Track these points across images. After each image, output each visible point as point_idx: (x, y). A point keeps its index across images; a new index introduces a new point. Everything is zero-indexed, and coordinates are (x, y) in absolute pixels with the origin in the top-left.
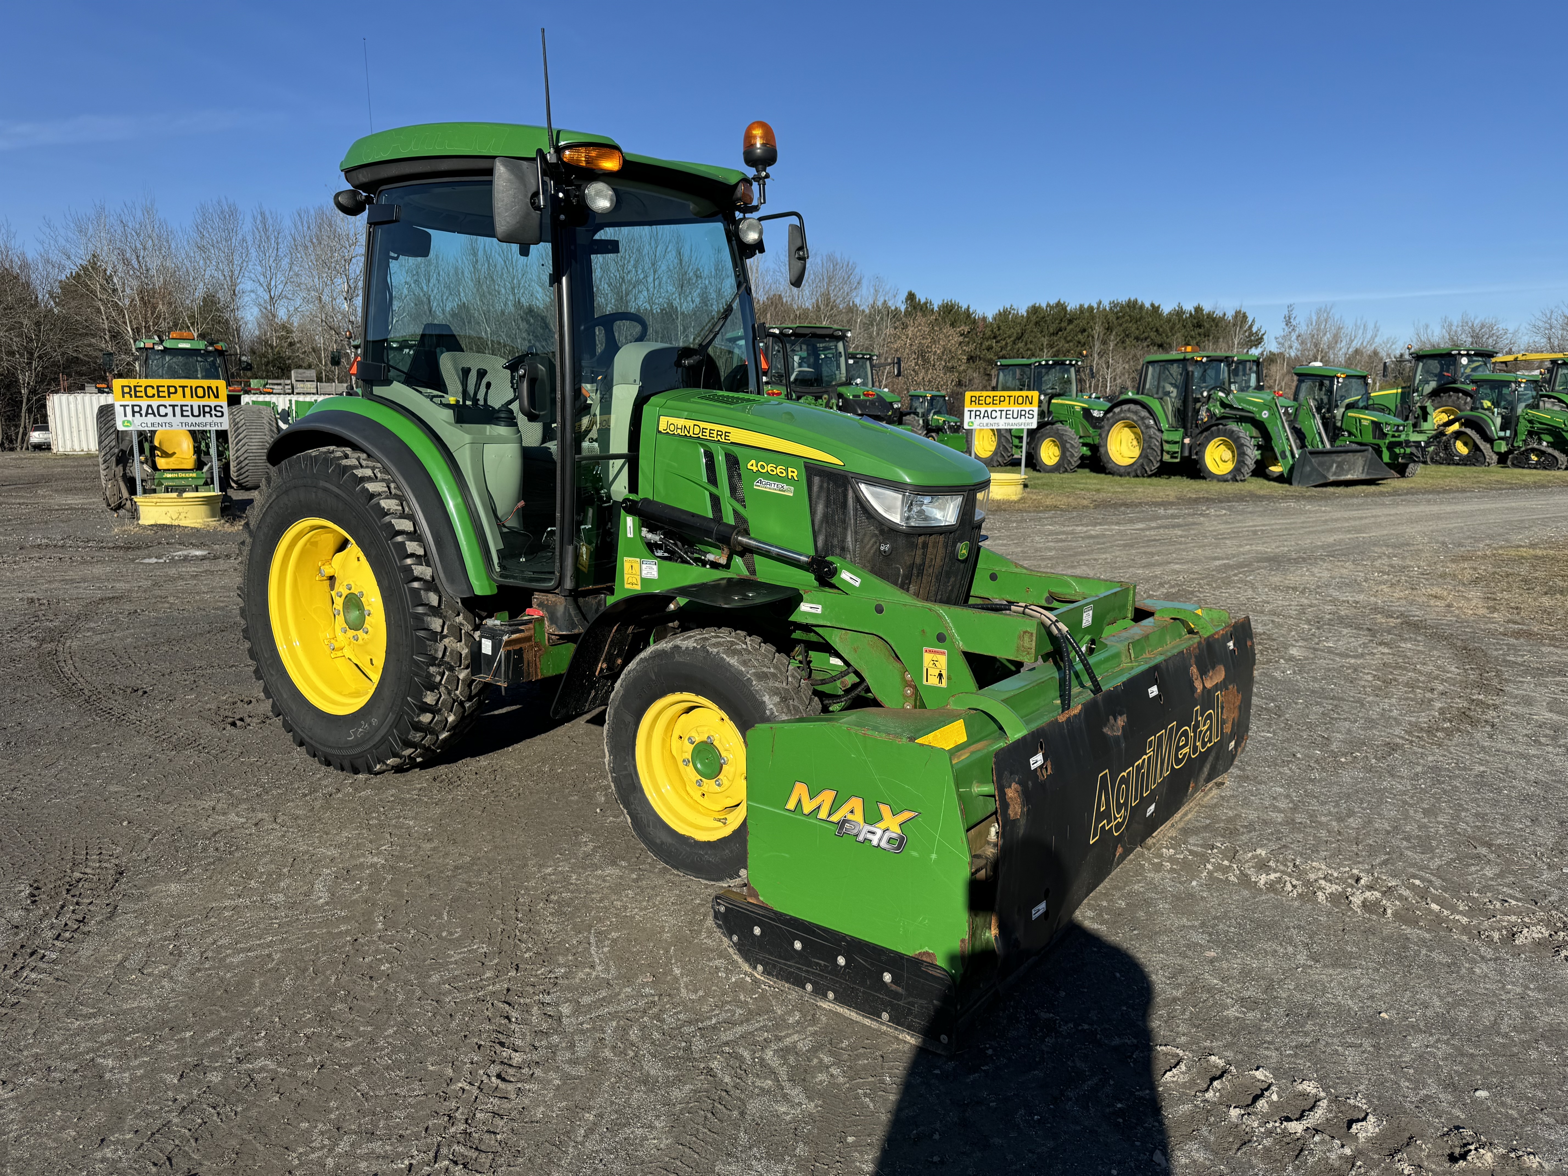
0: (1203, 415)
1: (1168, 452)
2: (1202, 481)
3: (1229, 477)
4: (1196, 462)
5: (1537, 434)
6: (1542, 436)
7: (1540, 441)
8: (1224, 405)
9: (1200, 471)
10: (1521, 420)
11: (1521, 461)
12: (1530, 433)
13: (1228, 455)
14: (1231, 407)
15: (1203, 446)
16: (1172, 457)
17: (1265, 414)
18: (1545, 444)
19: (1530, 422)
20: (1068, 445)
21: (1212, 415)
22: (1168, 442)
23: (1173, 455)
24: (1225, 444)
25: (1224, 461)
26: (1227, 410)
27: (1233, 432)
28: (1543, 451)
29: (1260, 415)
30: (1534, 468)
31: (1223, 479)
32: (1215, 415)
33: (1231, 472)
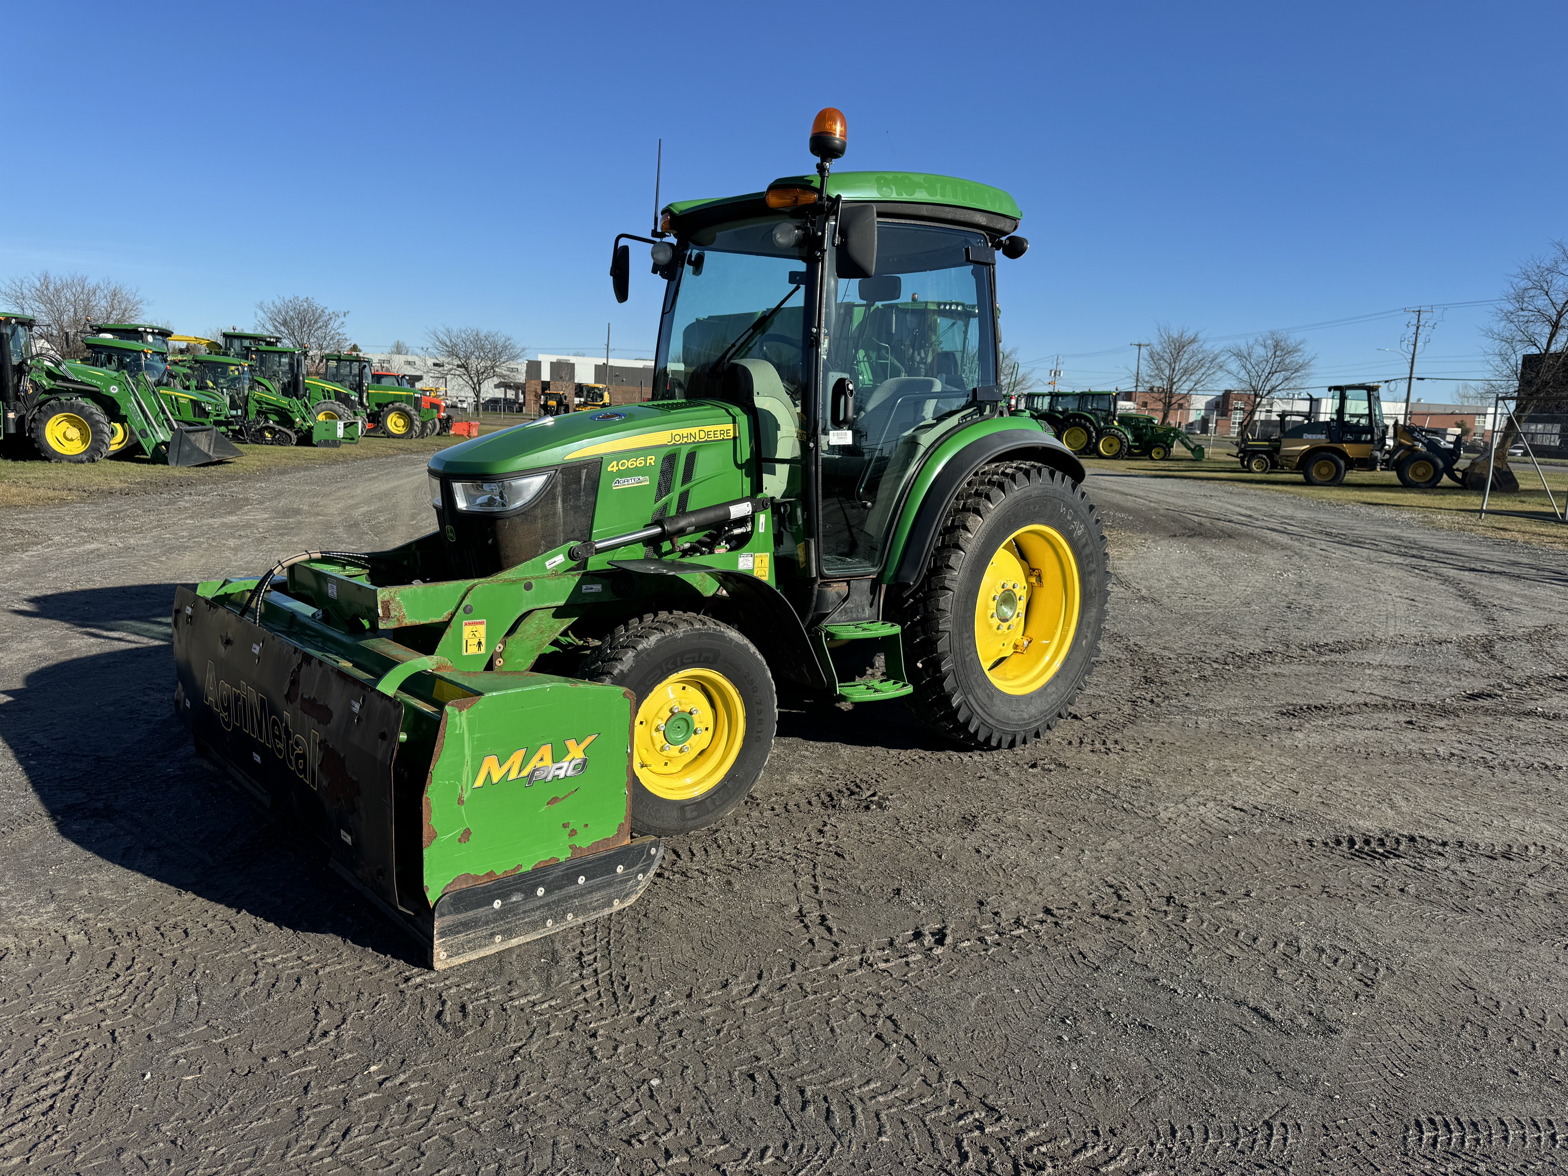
0: (27, 385)
2: (47, 464)
3: (85, 457)
4: (32, 441)
5: (264, 413)
6: (269, 415)
7: (267, 419)
9: (39, 451)
10: (250, 399)
11: (258, 438)
12: (259, 413)
13: (74, 433)
15: (40, 422)
17: (114, 390)
18: (271, 422)
21: (37, 386)
24: (70, 420)
25: (72, 440)
26: (59, 383)
27: (83, 407)
28: (273, 429)
29: (108, 390)
30: (272, 444)
31: (75, 460)
32: (43, 387)
33: (85, 452)
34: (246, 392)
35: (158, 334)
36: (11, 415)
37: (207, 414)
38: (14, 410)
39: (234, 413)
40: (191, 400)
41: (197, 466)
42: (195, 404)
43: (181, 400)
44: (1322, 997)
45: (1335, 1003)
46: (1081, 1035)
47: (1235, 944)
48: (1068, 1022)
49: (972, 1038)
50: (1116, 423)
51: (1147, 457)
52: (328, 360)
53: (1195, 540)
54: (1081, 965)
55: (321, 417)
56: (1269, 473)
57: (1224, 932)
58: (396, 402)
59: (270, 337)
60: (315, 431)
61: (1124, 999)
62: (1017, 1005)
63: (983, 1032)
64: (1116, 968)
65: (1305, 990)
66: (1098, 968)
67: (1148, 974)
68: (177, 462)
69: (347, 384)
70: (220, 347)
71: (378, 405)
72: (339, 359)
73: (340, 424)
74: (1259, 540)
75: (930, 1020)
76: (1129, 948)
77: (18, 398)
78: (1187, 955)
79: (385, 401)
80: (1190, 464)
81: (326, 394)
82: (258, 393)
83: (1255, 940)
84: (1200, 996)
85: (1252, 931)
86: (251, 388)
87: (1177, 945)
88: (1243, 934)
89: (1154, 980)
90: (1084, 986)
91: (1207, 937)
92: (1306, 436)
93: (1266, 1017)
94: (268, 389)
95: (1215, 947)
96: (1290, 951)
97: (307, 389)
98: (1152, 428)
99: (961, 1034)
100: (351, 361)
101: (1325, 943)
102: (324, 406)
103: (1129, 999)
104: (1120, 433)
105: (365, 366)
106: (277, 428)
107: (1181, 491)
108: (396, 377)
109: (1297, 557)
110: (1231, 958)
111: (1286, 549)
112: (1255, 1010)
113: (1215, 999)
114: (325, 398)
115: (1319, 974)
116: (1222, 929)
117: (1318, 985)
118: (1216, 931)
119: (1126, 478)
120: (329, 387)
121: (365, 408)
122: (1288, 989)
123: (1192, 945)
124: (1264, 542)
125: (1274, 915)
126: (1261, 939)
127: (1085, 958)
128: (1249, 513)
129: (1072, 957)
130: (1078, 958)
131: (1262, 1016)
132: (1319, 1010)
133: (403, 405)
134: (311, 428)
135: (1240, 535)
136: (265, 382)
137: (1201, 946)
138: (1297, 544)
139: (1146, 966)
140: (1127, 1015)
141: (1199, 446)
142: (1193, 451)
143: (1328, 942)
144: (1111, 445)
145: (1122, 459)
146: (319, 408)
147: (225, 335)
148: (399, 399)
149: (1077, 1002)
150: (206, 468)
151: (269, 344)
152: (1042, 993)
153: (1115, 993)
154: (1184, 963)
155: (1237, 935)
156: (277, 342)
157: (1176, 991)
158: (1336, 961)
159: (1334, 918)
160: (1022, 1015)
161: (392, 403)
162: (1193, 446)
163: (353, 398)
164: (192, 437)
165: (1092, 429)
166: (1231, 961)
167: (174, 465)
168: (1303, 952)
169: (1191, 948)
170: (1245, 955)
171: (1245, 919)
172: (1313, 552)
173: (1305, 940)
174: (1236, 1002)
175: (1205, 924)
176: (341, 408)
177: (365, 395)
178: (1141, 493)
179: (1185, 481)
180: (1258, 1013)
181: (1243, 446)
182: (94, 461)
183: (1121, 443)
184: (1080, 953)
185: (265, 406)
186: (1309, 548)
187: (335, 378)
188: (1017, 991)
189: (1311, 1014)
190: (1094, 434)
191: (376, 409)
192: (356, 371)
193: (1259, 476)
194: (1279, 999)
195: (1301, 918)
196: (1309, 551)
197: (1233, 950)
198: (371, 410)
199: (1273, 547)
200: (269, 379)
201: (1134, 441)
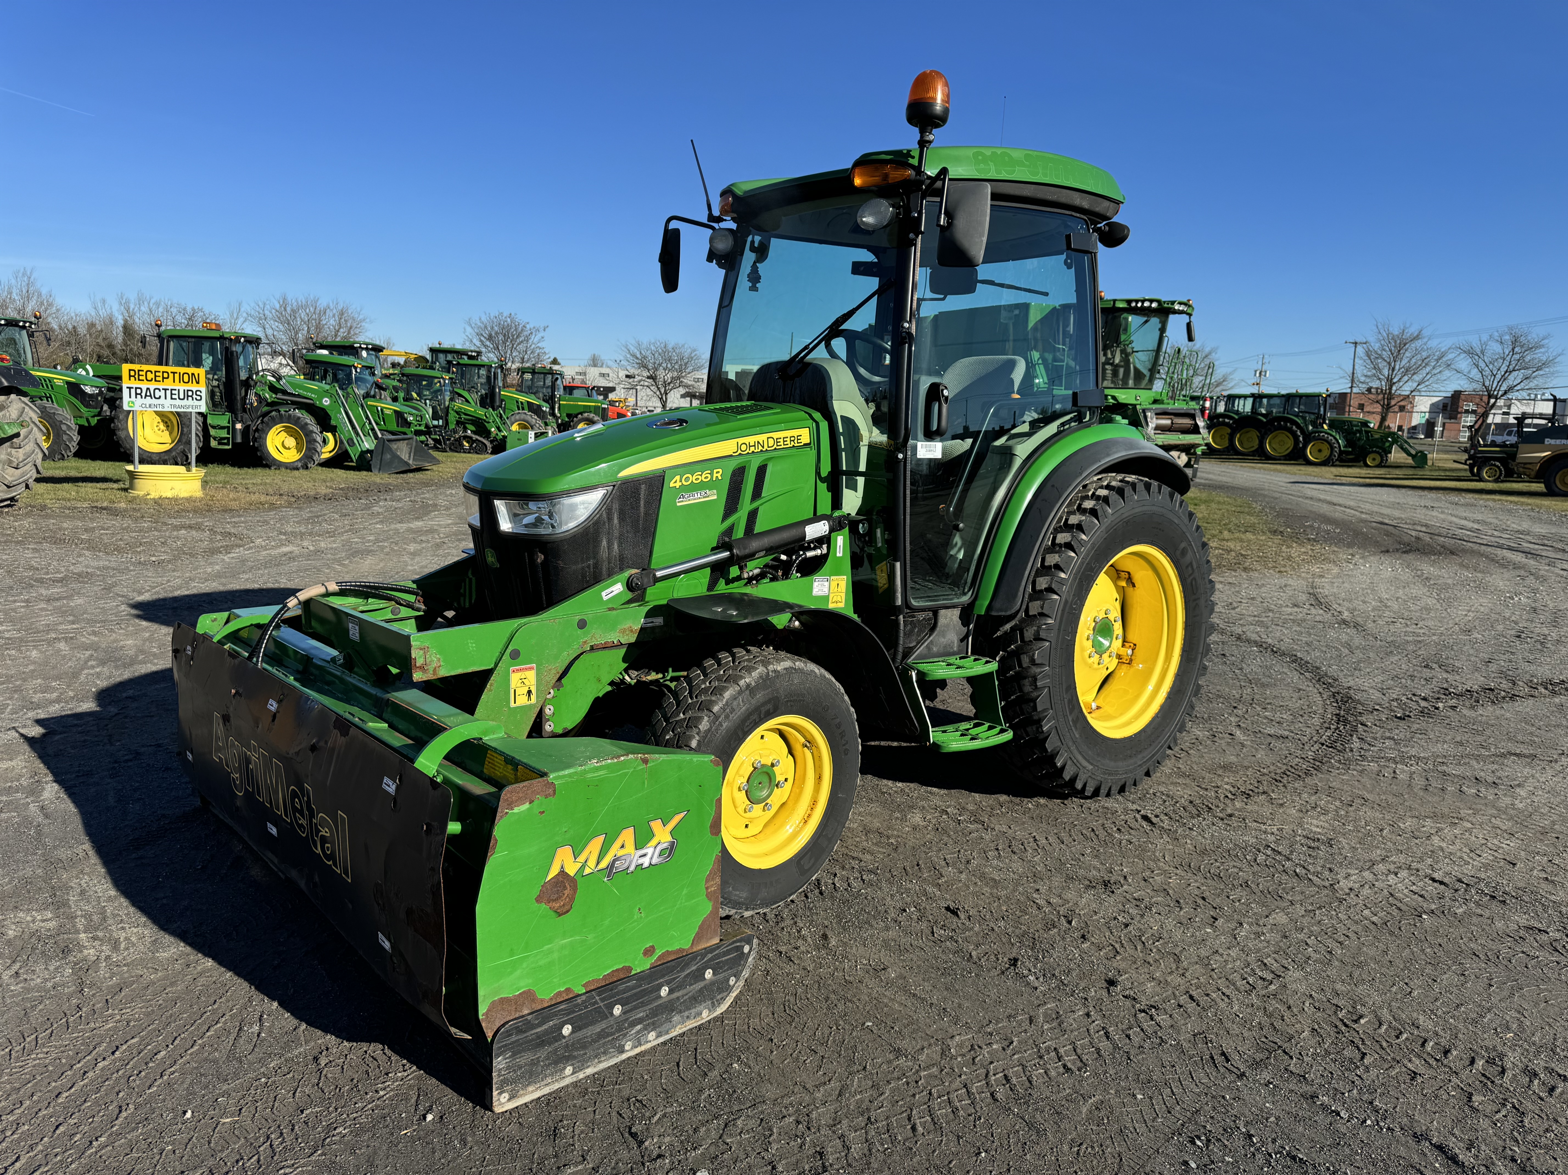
0: (252, 398)
1: (215, 438)
2: (267, 471)
3: (300, 465)
4: (255, 449)
5: (463, 423)
6: (467, 425)
7: (465, 429)
8: (273, 388)
9: (261, 459)
10: (450, 410)
11: (456, 447)
12: (458, 423)
13: (291, 442)
14: (284, 392)
15: (262, 432)
16: (219, 444)
17: (326, 402)
18: (469, 432)
19: (457, 412)
20: (64, 427)
21: (260, 399)
22: (214, 427)
23: (220, 441)
24: (288, 430)
25: (289, 449)
26: (280, 396)
27: (299, 418)
28: (471, 438)
29: (321, 402)
30: (469, 453)
31: (291, 467)
32: (266, 399)
33: (300, 460)
34: (447, 403)
35: (372, 349)
36: (239, 426)
37: (409, 424)
38: (241, 421)
39: (435, 423)
40: (395, 411)
41: (397, 473)
42: (399, 415)
43: (387, 412)
44: (1530, 1138)
45: (1548, 1148)
46: (1213, 1162)
47: (1419, 1056)
48: (1198, 1143)
49: (1078, 1154)
50: (1325, 427)
51: (1362, 463)
52: (523, 373)
53: (1410, 557)
54: (1222, 1070)
55: (515, 428)
56: (1502, 481)
57: (1407, 1039)
58: (585, 412)
59: (472, 351)
60: (508, 440)
61: (1272, 1119)
62: (1138, 1115)
63: (1093, 1147)
64: (1266, 1076)
65: (1508, 1127)
66: (1243, 1074)
67: (1306, 1088)
68: (380, 470)
69: (541, 395)
70: (427, 361)
71: (569, 416)
72: (533, 372)
73: (532, 434)
74: (1487, 557)
75: (1030, 1125)
76: (1284, 1052)
77: (244, 410)
78: (1358, 1067)
79: (575, 412)
80: (1410, 472)
81: (520, 406)
82: (458, 404)
83: (1446, 1052)
84: (1369, 1122)
85: (1443, 1042)
86: (452, 400)
87: (1345, 1052)
88: (1431, 1044)
89: (1312, 1097)
90: (1223, 1097)
91: (1384, 1044)
92: (1548, 441)
93: (1454, 1159)
94: (467, 401)
95: (1394, 1059)
96: (1492, 1071)
97: (502, 400)
98: (1367, 432)
99: (1066, 1148)
100: (545, 374)
101: (1538, 1064)
102: (517, 417)
103: (1278, 1118)
104: (1330, 438)
105: (557, 379)
106: (475, 437)
107: (1397, 501)
108: (587, 388)
109: (1532, 577)
110: (1414, 1075)
111: (1519, 568)
112: (1440, 1148)
113: (1389, 1129)
114: (519, 409)
115: (1528, 1105)
116: (1405, 1036)
117: (1526, 1121)
118: (1397, 1037)
119: (1335, 487)
120: (523, 398)
121: (557, 418)
122: (1484, 1123)
123: (1364, 1054)
124: (1493, 560)
125: (1475, 1022)
126: (1455, 1053)
127: (1228, 1060)
128: (1476, 526)
129: (1212, 1058)
130: (1219, 1059)
131: (1447, 1157)
132: (1525, 1156)
133: (592, 415)
134: (505, 437)
135: (1465, 551)
136: (465, 394)
137: (1376, 1056)
138: (1532, 562)
139: (1304, 1077)
140: (1274, 1141)
141: (1421, 452)
142: (1413, 457)
143: (1542, 1064)
144: (1320, 451)
145: (1333, 465)
146: (513, 418)
147: (432, 350)
148: (587, 409)
149: (1212, 1118)
150: (405, 475)
151: (471, 357)
152: (1170, 1102)
153: (1261, 1110)
154: (1352, 1076)
155: (1423, 1045)
156: (478, 356)
157: (1338, 1114)
158: (1552, 1089)
159: (1552, 1032)
160: (1141, 1128)
161: (581, 413)
162: (1413, 452)
163: (544, 409)
164: (394, 446)
165: (1299, 433)
166: (1413, 1079)
167: (377, 472)
168: (1509, 1074)
169: (1362, 1058)
170: (1432, 1072)
171: (1436, 1024)
172: (1553, 573)
173: (1512, 1059)
174: (1415, 1135)
175: (1384, 1027)
176: (533, 419)
177: (557, 406)
178: (1352, 503)
179: (1403, 490)
180: (1444, 1152)
181: (1472, 452)
182: (307, 468)
183: (1332, 448)
184: (1223, 1054)
185: (463, 416)
186: (1547, 568)
187: (530, 390)
188: (1139, 1097)
189: (1513, 1160)
190: (1301, 439)
191: (567, 419)
192: (549, 382)
193: (1490, 486)
194: (1471, 1135)
195: (1508, 1028)
196: (1547, 571)
197: (1416, 1064)
198: (562, 420)
199: (1503, 566)
200: (469, 391)
201: (1345, 447)
